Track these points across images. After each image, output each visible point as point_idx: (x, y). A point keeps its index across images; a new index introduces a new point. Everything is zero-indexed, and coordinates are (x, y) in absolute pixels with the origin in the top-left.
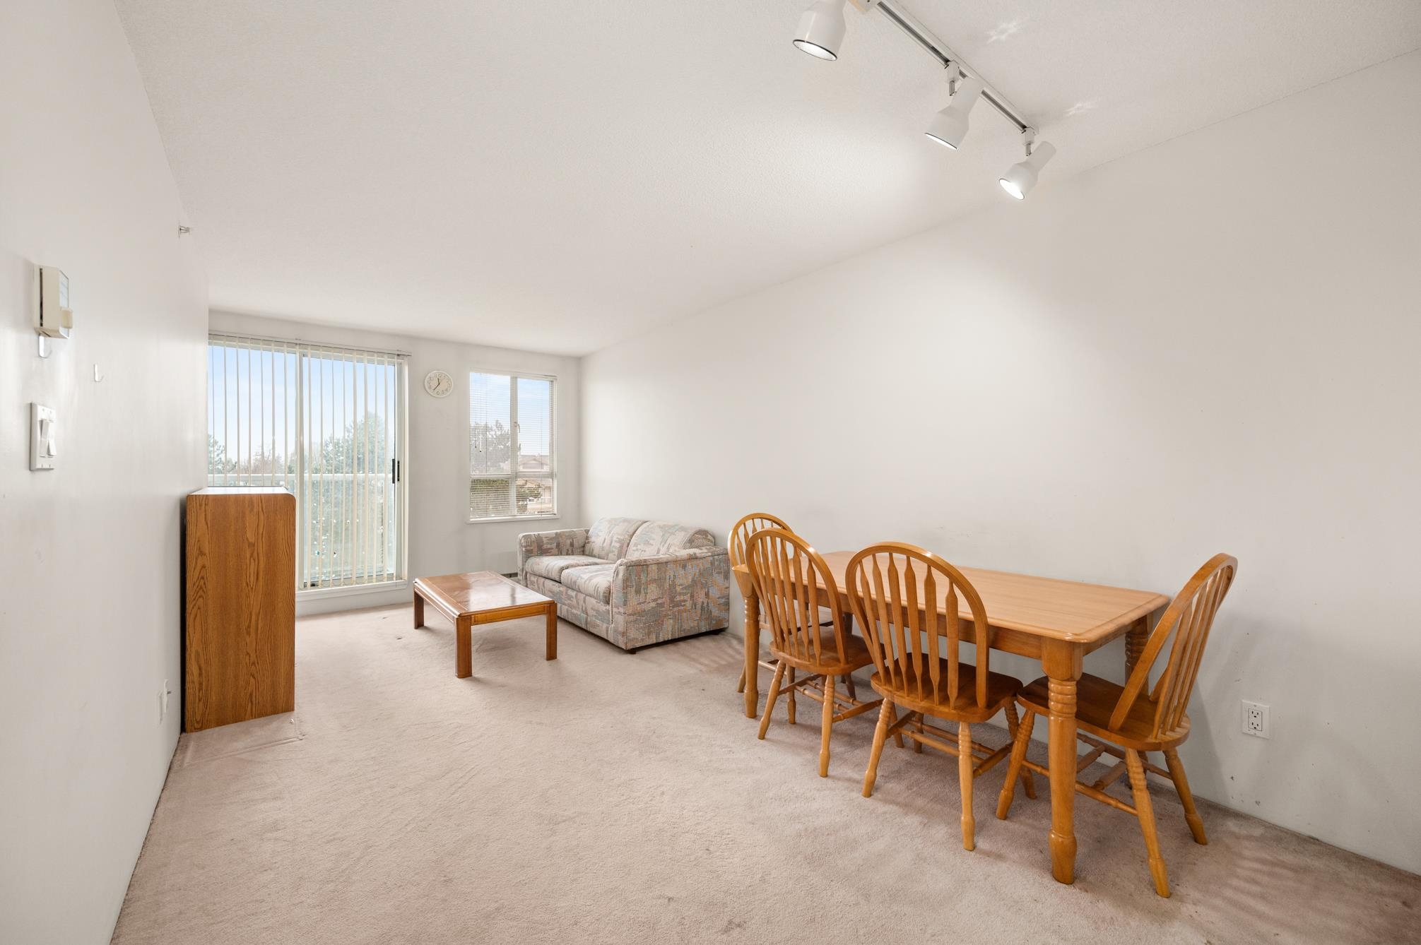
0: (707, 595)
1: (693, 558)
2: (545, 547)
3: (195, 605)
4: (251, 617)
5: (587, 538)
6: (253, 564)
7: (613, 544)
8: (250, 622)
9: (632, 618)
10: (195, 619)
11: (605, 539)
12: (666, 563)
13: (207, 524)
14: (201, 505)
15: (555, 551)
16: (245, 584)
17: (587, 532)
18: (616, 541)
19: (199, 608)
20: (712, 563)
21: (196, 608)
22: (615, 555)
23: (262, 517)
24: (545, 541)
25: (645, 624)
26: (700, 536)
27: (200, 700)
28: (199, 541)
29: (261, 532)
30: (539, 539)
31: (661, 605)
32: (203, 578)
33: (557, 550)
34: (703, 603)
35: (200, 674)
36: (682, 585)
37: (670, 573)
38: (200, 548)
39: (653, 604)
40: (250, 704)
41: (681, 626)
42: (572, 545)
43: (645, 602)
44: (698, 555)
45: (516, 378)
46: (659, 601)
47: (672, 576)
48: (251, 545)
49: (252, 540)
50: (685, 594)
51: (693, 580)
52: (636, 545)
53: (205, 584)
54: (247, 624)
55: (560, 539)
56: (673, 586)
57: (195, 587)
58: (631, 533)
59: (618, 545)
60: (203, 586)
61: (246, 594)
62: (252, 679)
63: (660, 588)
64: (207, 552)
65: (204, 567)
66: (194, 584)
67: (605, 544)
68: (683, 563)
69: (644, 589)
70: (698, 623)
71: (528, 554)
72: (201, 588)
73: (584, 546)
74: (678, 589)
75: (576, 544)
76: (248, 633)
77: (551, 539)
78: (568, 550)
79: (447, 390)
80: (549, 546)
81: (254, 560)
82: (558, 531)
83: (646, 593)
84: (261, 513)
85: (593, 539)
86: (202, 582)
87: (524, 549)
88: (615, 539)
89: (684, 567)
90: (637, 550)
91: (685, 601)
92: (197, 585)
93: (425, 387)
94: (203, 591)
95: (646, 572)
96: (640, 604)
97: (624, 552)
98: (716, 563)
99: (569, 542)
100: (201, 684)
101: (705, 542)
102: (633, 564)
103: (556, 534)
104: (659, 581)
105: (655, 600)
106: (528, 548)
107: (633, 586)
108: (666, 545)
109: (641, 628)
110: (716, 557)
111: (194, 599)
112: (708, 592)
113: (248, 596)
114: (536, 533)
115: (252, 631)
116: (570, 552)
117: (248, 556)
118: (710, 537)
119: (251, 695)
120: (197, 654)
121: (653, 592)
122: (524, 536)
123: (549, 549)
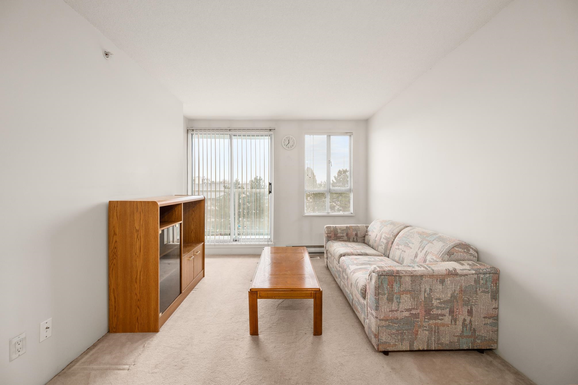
0: (470, 312)
1: (452, 274)
2: (339, 235)
3: (112, 263)
4: (137, 273)
5: (367, 231)
6: (138, 242)
7: (381, 240)
8: (137, 275)
9: (383, 323)
10: (112, 270)
11: (377, 235)
12: (422, 276)
13: (117, 217)
14: (115, 207)
15: (345, 238)
16: (134, 254)
17: (367, 227)
18: (384, 238)
19: (114, 265)
20: (477, 281)
21: (113, 264)
22: (382, 248)
23: (142, 215)
24: (339, 231)
25: (397, 330)
26: (460, 250)
27: (115, 316)
28: (114, 227)
29: (141, 224)
30: (335, 229)
31: (416, 316)
32: (116, 248)
33: (346, 237)
34: (465, 320)
35: (115, 302)
36: (439, 299)
37: (425, 286)
38: (114, 231)
39: (407, 314)
40: (137, 323)
41: (439, 339)
42: (356, 235)
43: (397, 311)
44: (459, 272)
45: (330, 136)
46: (413, 312)
47: (428, 289)
48: (137, 231)
49: (137, 228)
50: (443, 309)
51: (452, 296)
52: (398, 245)
53: (116, 251)
54: (135, 277)
55: (349, 231)
56: (429, 299)
57: (113, 252)
58: (395, 234)
59: (385, 241)
60: (116, 253)
61: (135, 260)
62: (138, 309)
63: (414, 299)
64: (117, 233)
65: (116, 242)
66: (112, 251)
67: (376, 239)
68: (441, 278)
69: (397, 298)
70: (459, 340)
71: (329, 238)
72: (115, 253)
73: (364, 237)
74: (435, 303)
75: (359, 235)
76: (136, 282)
77: (343, 230)
78: (354, 238)
79: (293, 146)
80: (341, 235)
81: (139, 240)
82: (348, 225)
83: (399, 303)
84: (142, 213)
85: (370, 233)
86: (115, 250)
87: (326, 235)
88: (383, 236)
89: (442, 282)
90: (399, 249)
91: (443, 315)
92: (113, 251)
93: (282, 145)
94: (116, 255)
95: (398, 282)
96: (392, 311)
97: (389, 247)
98: (482, 282)
99: (354, 233)
100: (115, 307)
101: (467, 256)
102: (384, 273)
103: (347, 227)
104: (414, 293)
105: (407, 310)
106: (329, 235)
107: (384, 294)
108: (424, 252)
109: (394, 334)
110: (482, 276)
111: (112, 259)
112: (471, 309)
113: (136, 261)
114: (334, 226)
115: (138, 281)
116: (355, 239)
117: (136, 238)
118: (472, 251)
119: (138, 318)
120: (114, 289)
121: (406, 302)
122: (327, 227)
123: (342, 236)
